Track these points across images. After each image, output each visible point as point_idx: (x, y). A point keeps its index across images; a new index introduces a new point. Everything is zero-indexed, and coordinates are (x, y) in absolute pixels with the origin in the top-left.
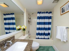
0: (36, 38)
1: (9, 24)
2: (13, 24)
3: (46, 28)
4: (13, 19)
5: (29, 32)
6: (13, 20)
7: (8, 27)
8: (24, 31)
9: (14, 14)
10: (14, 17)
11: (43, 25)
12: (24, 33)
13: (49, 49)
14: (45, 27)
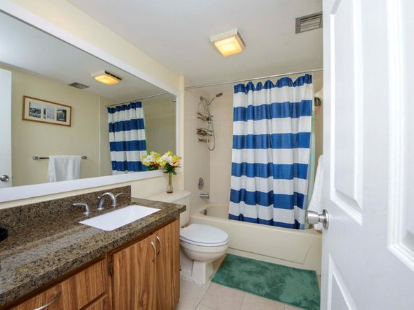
0: (231, 217)
1: (125, 146)
2: (139, 146)
3: (280, 166)
4: (136, 124)
5: (201, 184)
6: (137, 129)
7: (123, 160)
8: (170, 177)
9: (140, 107)
10: (142, 117)
11: (262, 147)
12: (170, 183)
13: (288, 280)
14: (275, 163)
